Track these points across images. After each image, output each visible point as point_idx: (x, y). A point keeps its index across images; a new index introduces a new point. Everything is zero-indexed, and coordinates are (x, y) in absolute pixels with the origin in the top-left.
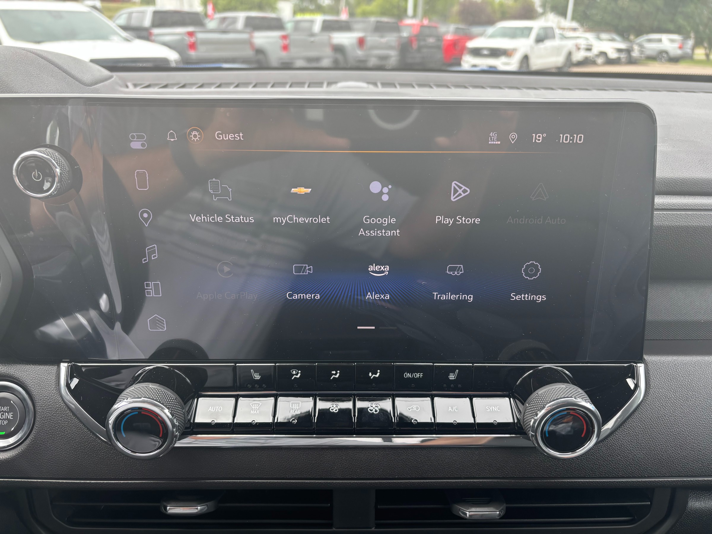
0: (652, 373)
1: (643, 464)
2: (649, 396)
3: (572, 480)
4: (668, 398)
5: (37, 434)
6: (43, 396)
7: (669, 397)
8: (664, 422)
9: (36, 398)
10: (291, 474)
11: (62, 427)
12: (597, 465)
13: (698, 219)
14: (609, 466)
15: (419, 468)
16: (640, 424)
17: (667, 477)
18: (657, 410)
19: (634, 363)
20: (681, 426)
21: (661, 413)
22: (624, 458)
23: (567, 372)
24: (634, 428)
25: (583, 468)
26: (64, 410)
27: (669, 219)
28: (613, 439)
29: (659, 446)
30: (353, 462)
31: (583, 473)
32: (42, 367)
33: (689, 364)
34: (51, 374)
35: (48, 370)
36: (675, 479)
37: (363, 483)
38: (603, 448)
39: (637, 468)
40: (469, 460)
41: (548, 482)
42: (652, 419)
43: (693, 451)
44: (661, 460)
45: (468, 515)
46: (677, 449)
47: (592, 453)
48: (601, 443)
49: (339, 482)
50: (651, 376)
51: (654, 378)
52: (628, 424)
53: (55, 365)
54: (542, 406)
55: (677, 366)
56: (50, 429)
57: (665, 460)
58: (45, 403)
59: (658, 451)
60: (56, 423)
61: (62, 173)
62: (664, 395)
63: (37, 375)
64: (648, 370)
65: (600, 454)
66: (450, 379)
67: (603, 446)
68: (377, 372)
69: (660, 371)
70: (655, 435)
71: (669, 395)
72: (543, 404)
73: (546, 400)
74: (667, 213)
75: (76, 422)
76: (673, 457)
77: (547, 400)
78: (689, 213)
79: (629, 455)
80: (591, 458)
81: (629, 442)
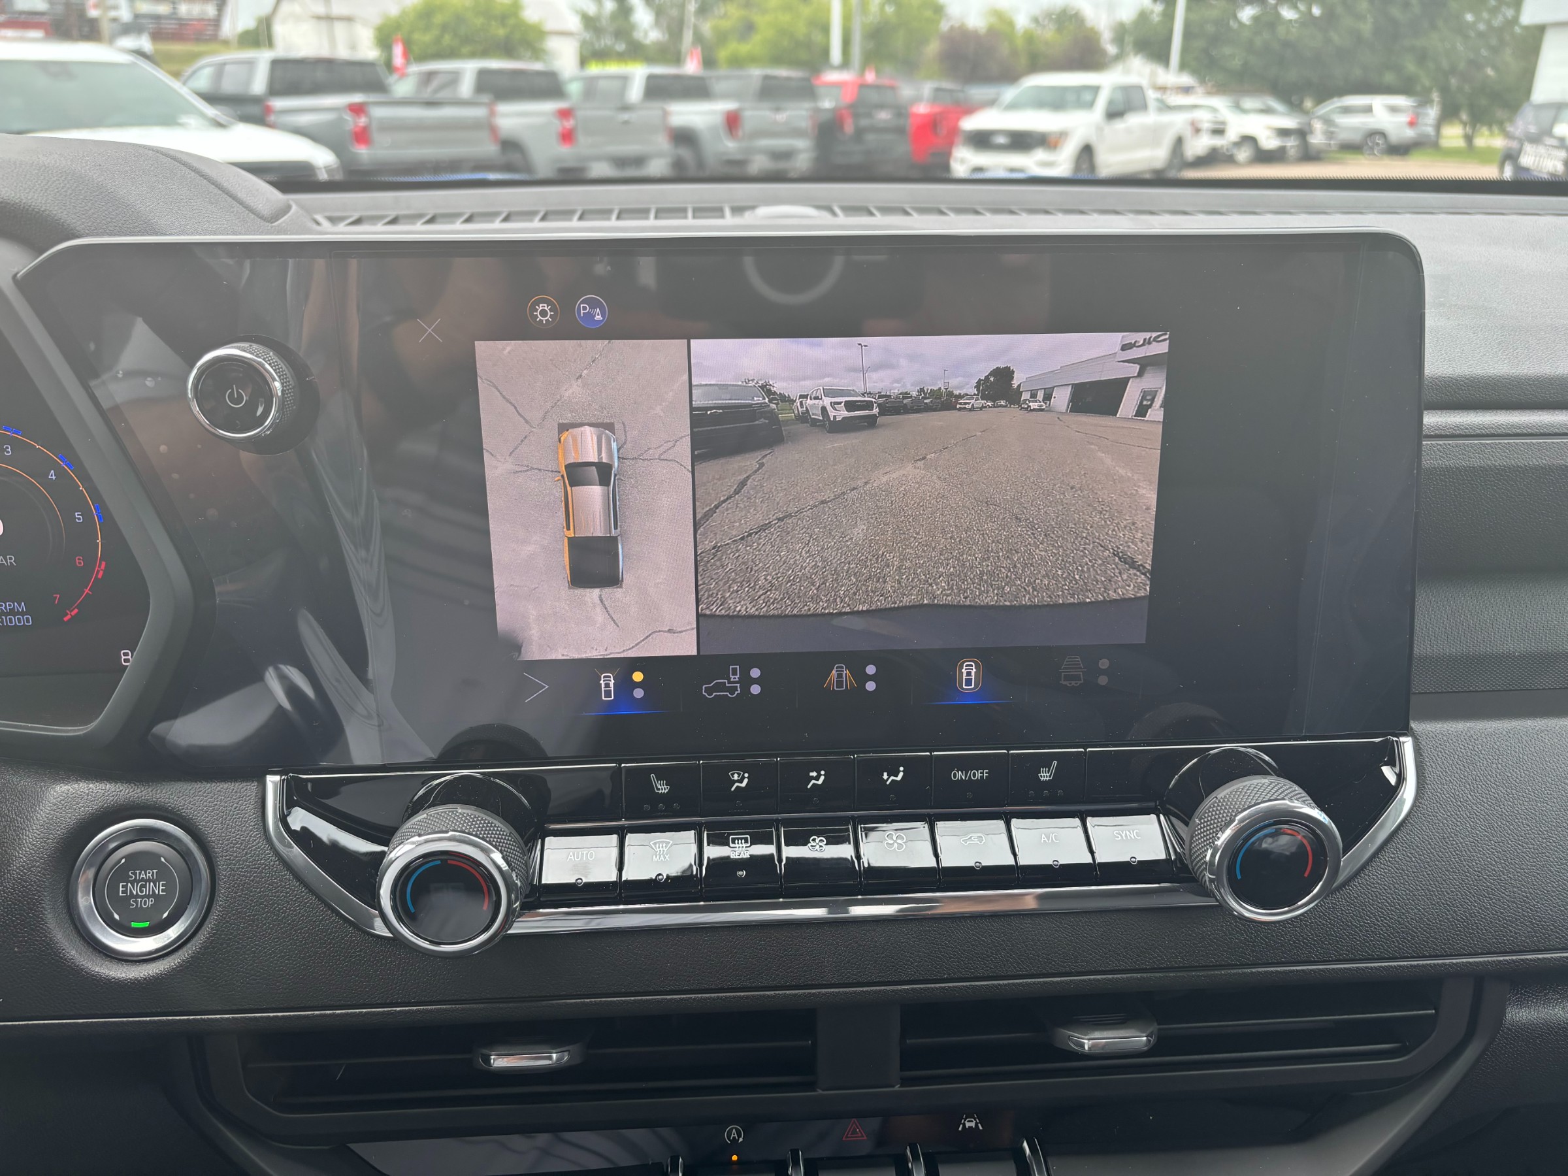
0: (1427, 754)
1: (1420, 931)
2: (1425, 798)
3: (1285, 968)
4: (1461, 802)
5: (221, 920)
6: (231, 843)
7: (1462, 800)
8: (1456, 848)
9: (216, 847)
10: (738, 980)
11: (273, 904)
12: (1332, 935)
13: (1505, 452)
14: (1355, 938)
15: (989, 956)
16: (1410, 853)
17: (1465, 955)
18: (1441, 825)
19: (1394, 737)
20: (1489, 854)
21: (1449, 830)
22: (1382, 921)
23: (1267, 758)
24: (1398, 862)
25: (1304, 942)
26: (277, 870)
27: (1450, 454)
28: (1359, 884)
29: (1449, 894)
30: (860, 950)
31: (1306, 954)
32: (227, 785)
33: (1497, 736)
34: (246, 799)
35: (238, 791)
36: (1481, 960)
37: (880, 991)
38: (1342, 902)
39: (1408, 940)
40: (1085, 937)
41: (1239, 973)
42: (1432, 843)
43: (1514, 902)
44: (1454, 922)
45: (1086, 1048)
46: (1483, 900)
47: (1322, 912)
48: (1338, 894)
49: (833, 992)
50: (1427, 760)
51: (1433, 764)
52: (1387, 854)
53: (253, 781)
54: (1228, 818)
55: (1475, 739)
56: (248, 909)
57: (1462, 922)
58: (236, 857)
59: (1447, 904)
60: (261, 896)
61: (285, 391)
62: (1452, 795)
63: (217, 801)
64: (1420, 748)
65: (1336, 914)
66: (1042, 779)
67: (1341, 899)
68: (899, 771)
69: (1443, 751)
70: (1440, 873)
71: (1462, 794)
72: (1229, 814)
73: (1234, 807)
74: (1445, 444)
75: (301, 892)
76: (1475, 915)
77: (1237, 806)
78: (1487, 442)
79: (1392, 914)
80: (1320, 922)
81: (1391, 889)
